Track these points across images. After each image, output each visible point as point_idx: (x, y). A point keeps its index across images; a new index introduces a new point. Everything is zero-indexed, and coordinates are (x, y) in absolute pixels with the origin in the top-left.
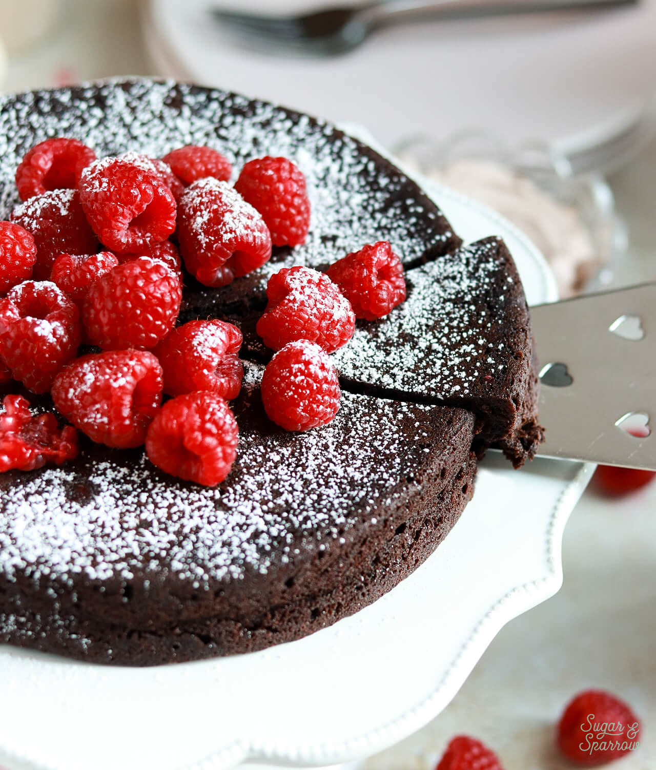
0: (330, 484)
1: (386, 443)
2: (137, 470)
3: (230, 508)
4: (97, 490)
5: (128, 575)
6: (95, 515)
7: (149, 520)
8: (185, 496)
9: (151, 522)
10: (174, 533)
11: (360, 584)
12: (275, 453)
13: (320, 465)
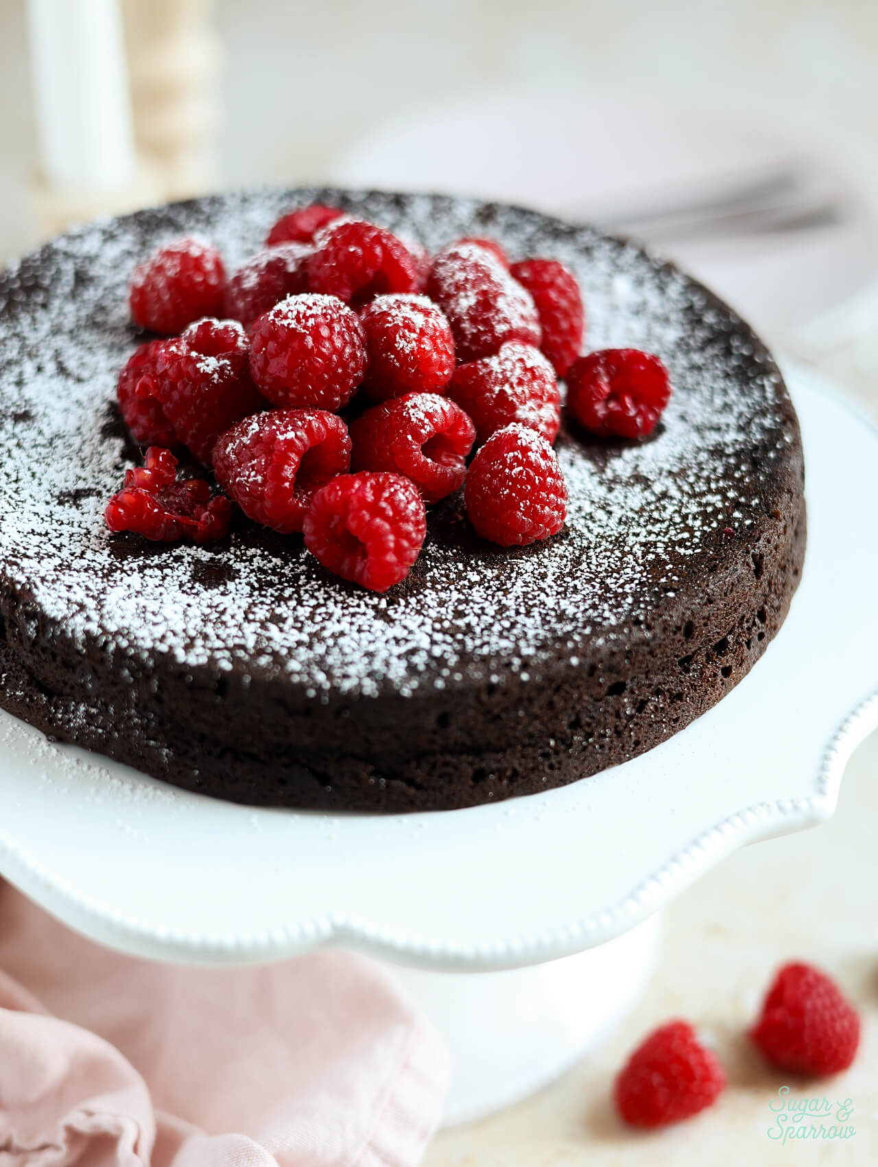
0: (532, 614)
1: (621, 581)
2: (293, 563)
3: (393, 621)
4: (233, 575)
5: (226, 666)
6: (218, 599)
7: (285, 615)
8: (340, 598)
9: (286, 618)
10: (309, 634)
11: (547, 749)
12: (475, 573)
13: (528, 593)
